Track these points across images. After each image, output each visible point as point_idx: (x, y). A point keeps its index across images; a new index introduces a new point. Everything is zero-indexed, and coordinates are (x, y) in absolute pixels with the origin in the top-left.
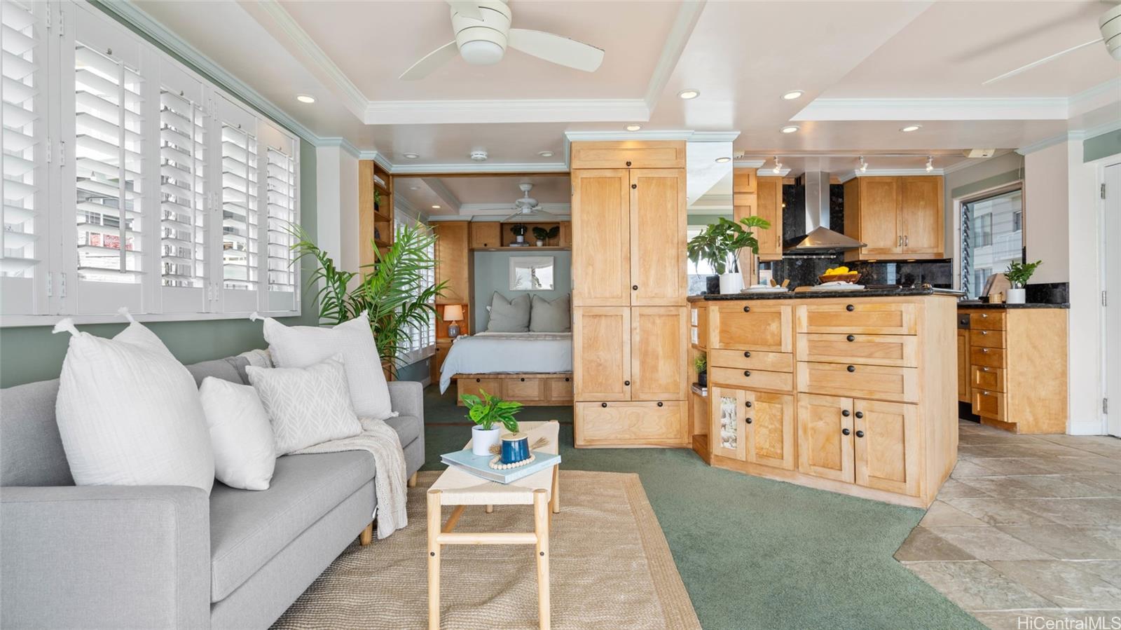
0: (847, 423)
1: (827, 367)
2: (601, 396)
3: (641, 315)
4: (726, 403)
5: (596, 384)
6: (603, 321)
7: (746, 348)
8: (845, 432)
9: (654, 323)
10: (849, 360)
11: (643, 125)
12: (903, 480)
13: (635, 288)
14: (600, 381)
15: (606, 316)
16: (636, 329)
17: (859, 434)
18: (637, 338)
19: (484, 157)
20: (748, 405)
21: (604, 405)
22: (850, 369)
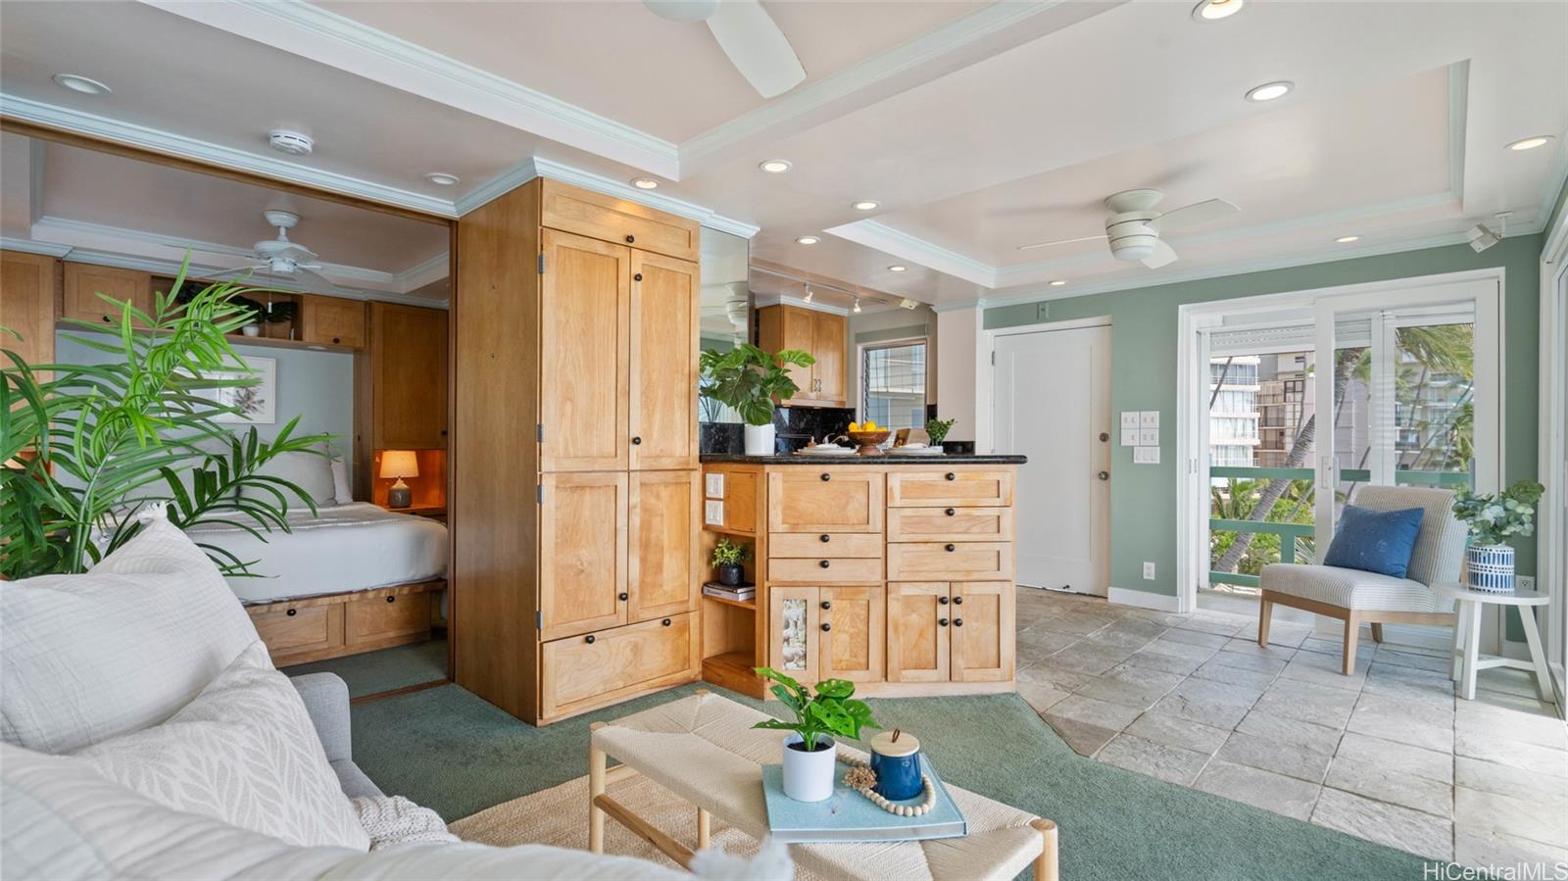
0: (943, 612)
1: (922, 547)
2: (583, 625)
3: (642, 485)
4: (790, 608)
5: (574, 605)
6: (588, 496)
7: (824, 530)
8: (943, 623)
9: (658, 497)
10: (948, 538)
11: (664, 185)
12: (996, 665)
13: (637, 441)
14: (581, 599)
15: (591, 487)
16: (635, 507)
17: (958, 623)
18: (636, 521)
19: (308, 147)
20: (825, 606)
21: (589, 640)
22: (949, 548)
